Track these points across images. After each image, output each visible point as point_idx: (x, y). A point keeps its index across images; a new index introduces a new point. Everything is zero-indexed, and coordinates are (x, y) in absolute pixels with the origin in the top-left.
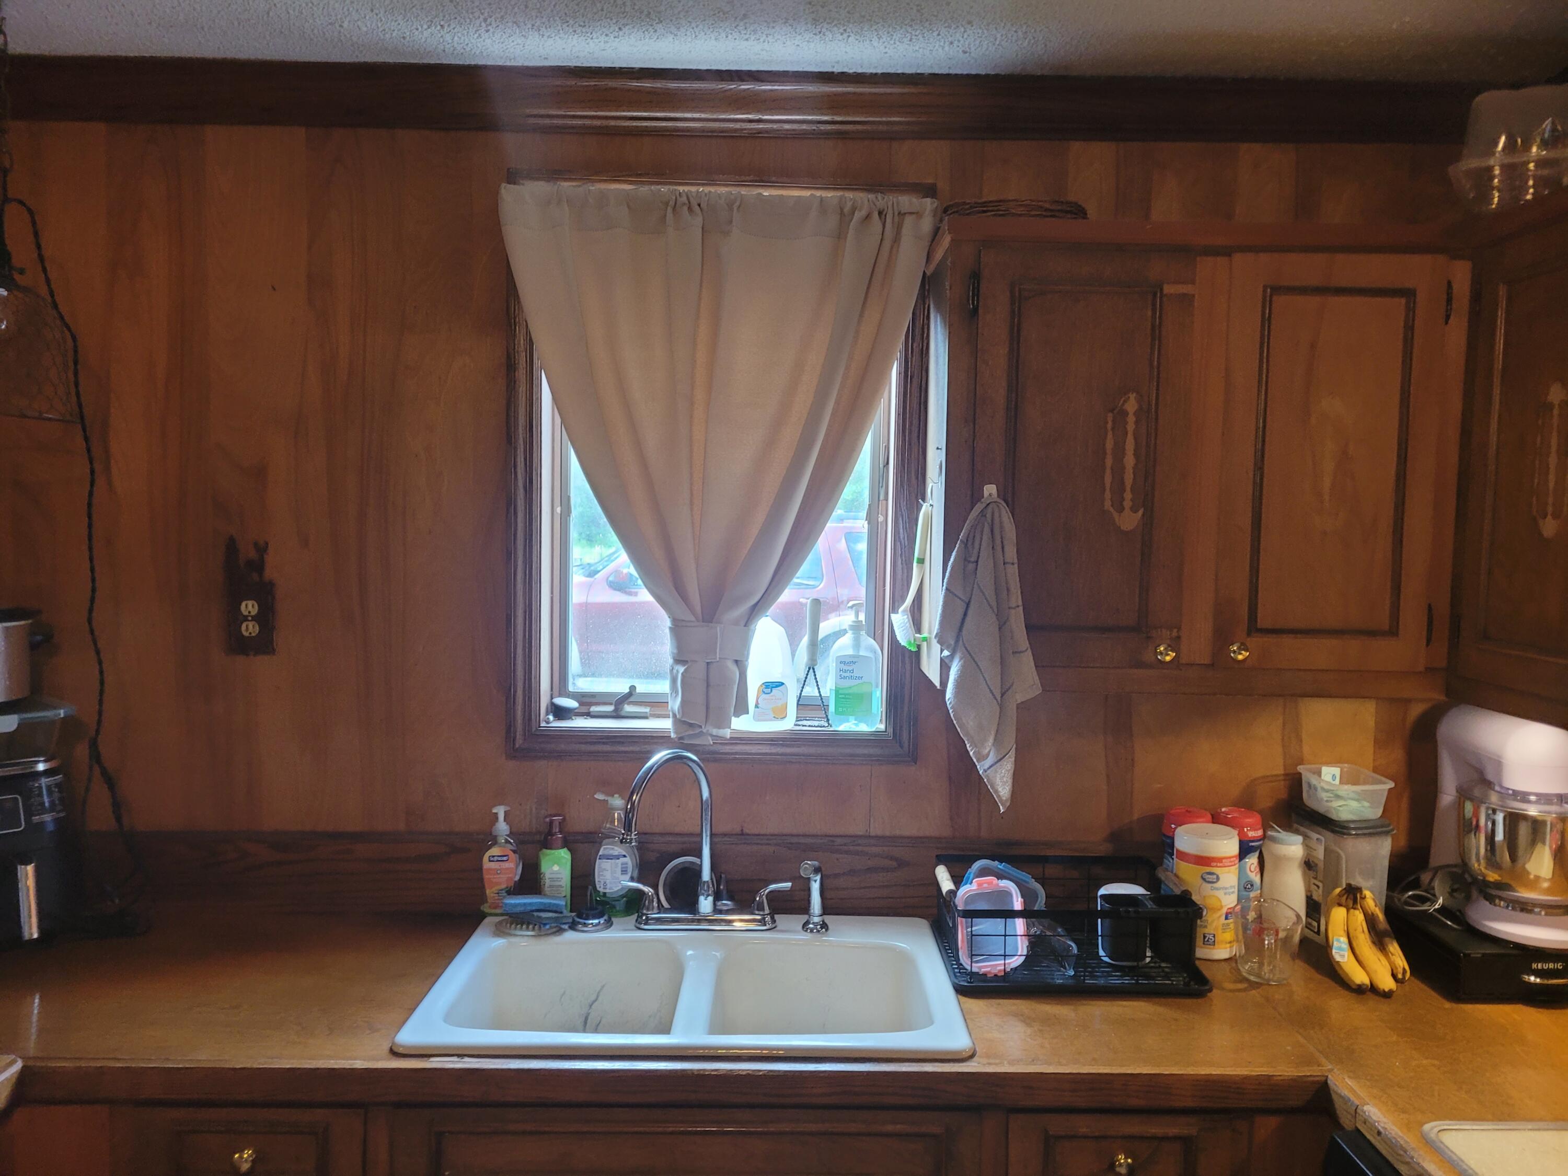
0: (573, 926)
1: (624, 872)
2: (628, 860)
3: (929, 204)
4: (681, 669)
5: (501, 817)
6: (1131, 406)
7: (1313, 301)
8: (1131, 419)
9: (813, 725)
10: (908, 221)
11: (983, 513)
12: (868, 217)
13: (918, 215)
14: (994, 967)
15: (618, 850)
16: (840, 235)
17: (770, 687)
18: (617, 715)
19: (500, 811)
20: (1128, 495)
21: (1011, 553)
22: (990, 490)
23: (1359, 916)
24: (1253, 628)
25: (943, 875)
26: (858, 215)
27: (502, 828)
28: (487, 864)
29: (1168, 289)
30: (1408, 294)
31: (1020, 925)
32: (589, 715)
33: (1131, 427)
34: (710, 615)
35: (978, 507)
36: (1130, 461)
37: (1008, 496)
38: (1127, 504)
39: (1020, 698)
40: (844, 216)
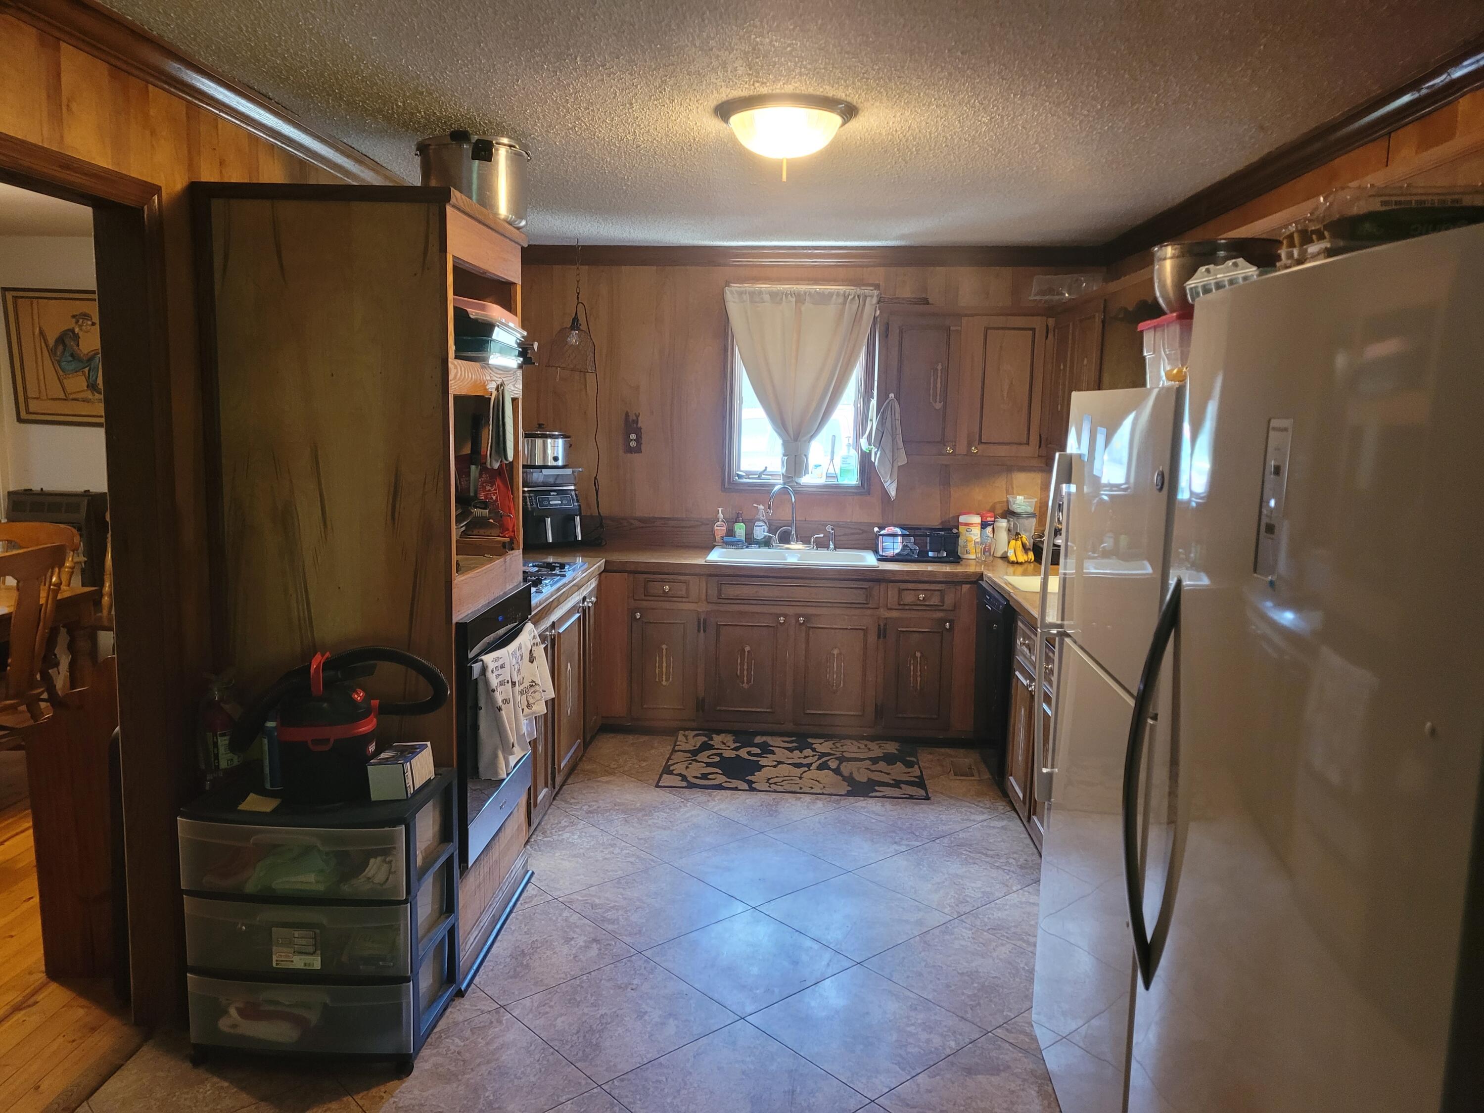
0: (747, 547)
1: (764, 532)
2: (765, 527)
3: (876, 292)
4: (786, 458)
5: (720, 512)
6: (939, 367)
7: (1001, 332)
8: (939, 372)
9: (832, 481)
10: (868, 299)
11: (889, 403)
12: (854, 297)
13: (872, 296)
14: (890, 553)
15: (762, 524)
16: (844, 303)
17: (817, 466)
18: (759, 478)
19: (720, 509)
20: (938, 397)
21: (898, 416)
22: (892, 395)
23: (1019, 543)
24: (980, 442)
25: (876, 529)
26: (850, 297)
27: (721, 516)
28: (716, 528)
29: (952, 328)
30: (1033, 330)
31: (900, 538)
32: (749, 478)
33: (939, 374)
34: (796, 439)
35: (887, 401)
36: (939, 385)
37: (897, 397)
38: (938, 400)
39: (900, 464)
40: (846, 297)
